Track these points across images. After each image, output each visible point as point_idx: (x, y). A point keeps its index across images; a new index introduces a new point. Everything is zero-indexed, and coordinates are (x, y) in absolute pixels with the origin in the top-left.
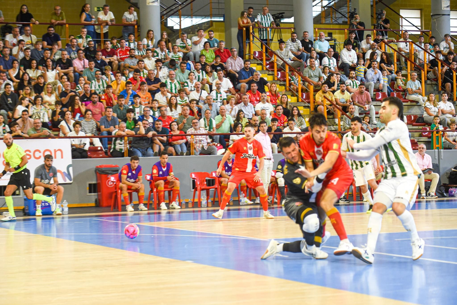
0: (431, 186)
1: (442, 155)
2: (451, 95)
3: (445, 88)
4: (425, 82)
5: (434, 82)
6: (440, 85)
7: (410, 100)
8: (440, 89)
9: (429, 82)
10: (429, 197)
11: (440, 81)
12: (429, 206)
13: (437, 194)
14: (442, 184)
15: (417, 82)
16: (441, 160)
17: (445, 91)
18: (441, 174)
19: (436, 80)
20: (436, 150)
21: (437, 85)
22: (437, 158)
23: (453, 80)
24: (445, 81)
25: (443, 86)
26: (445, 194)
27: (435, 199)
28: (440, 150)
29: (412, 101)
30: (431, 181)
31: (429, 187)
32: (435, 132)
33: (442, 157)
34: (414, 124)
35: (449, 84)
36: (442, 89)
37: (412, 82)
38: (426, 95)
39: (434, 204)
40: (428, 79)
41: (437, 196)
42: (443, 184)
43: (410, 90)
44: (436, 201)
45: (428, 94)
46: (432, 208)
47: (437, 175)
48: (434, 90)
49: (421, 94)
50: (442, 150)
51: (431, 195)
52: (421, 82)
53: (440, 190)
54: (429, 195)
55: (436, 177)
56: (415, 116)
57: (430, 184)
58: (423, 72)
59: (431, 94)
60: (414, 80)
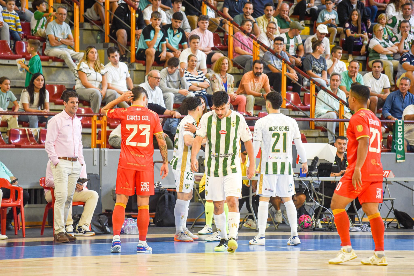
0: (83, 214)
1: (106, 158)
2: (126, 51)
3: (116, 39)
4: (81, 26)
5: (96, 27)
6: (107, 32)
7: (51, 58)
8: (107, 40)
9: (87, 26)
10: (79, 234)
11: (107, 26)
12: (79, 250)
13: (94, 229)
14: (103, 211)
15: (65, 25)
16: (103, 168)
17: (116, 44)
18: (103, 193)
19: (100, 22)
20: (96, 150)
21: (101, 32)
22: (97, 163)
23: (130, 25)
24: (116, 25)
25: (114, 36)
26: (108, 229)
27: (90, 236)
28: (102, 149)
29: (56, 59)
30: (84, 204)
31: (80, 216)
32: (95, 118)
33: (106, 162)
34: (59, 100)
35: (124, 32)
36: (111, 41)
37: (57, 25)
38: (81, 49)
39: (87, 246)
40: (86, 20)
41: (94, 233)
42: (106, 211)
43: (52, 39)
44: (91, 242)
45: (86, 48)
46: (82, 255)
47: (95, 194)
48: (97, 41)
49: (70, 47)
50: (106, 150)
51: (83, 231)
52: (72, 26)
53: (99, 222)
54: (80, 230)
55: (93, 197)
56: (61, 88)
57: (82, 210)
58: (77, 8)
59: (91, 47)
60: (60, 22)
